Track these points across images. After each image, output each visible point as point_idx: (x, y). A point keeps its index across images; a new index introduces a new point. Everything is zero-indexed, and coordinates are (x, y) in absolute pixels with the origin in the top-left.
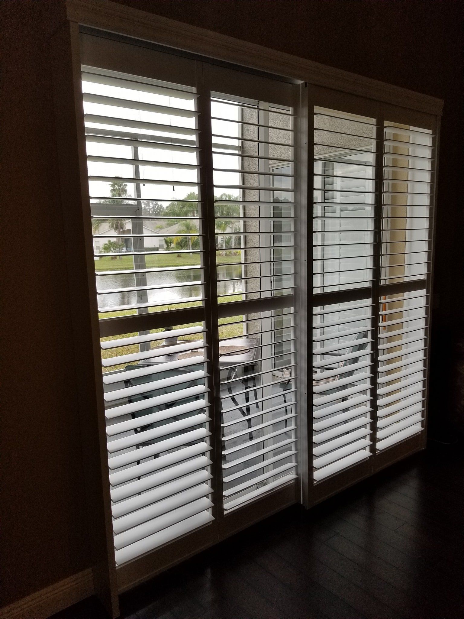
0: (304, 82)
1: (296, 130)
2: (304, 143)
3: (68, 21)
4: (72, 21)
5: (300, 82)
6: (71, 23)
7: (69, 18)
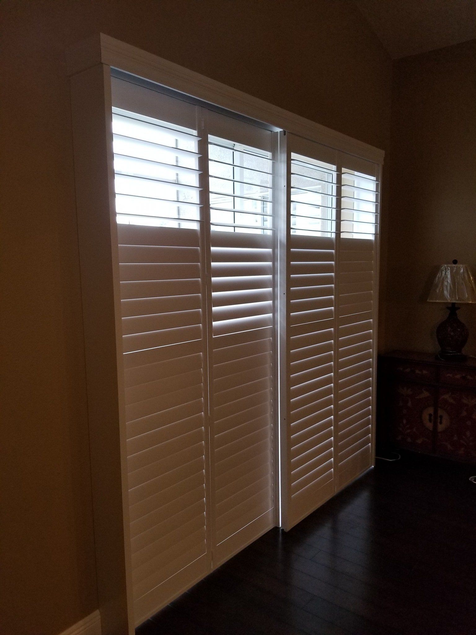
0: (282, 130)
1: (274, 173)
2: (283, 186)
3: (102, 64)
4: (105, 64)
5: (278, 130)
6: (104, 66)
7: (103, 61)
